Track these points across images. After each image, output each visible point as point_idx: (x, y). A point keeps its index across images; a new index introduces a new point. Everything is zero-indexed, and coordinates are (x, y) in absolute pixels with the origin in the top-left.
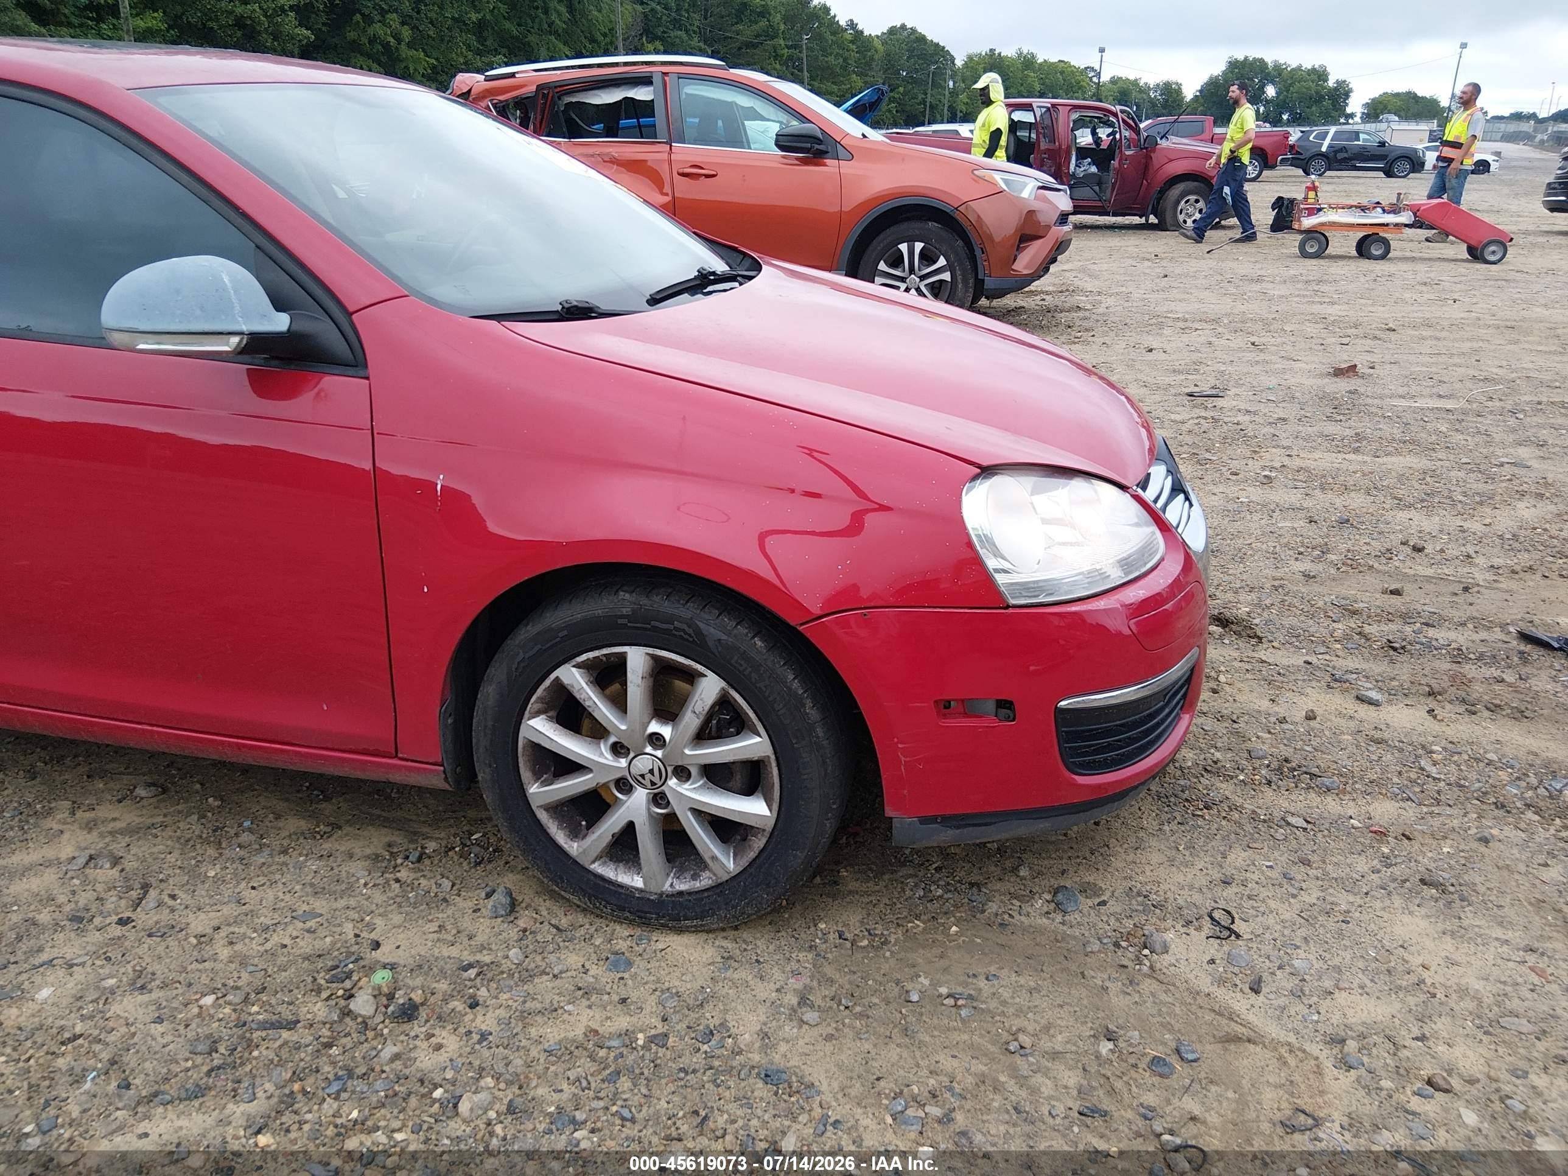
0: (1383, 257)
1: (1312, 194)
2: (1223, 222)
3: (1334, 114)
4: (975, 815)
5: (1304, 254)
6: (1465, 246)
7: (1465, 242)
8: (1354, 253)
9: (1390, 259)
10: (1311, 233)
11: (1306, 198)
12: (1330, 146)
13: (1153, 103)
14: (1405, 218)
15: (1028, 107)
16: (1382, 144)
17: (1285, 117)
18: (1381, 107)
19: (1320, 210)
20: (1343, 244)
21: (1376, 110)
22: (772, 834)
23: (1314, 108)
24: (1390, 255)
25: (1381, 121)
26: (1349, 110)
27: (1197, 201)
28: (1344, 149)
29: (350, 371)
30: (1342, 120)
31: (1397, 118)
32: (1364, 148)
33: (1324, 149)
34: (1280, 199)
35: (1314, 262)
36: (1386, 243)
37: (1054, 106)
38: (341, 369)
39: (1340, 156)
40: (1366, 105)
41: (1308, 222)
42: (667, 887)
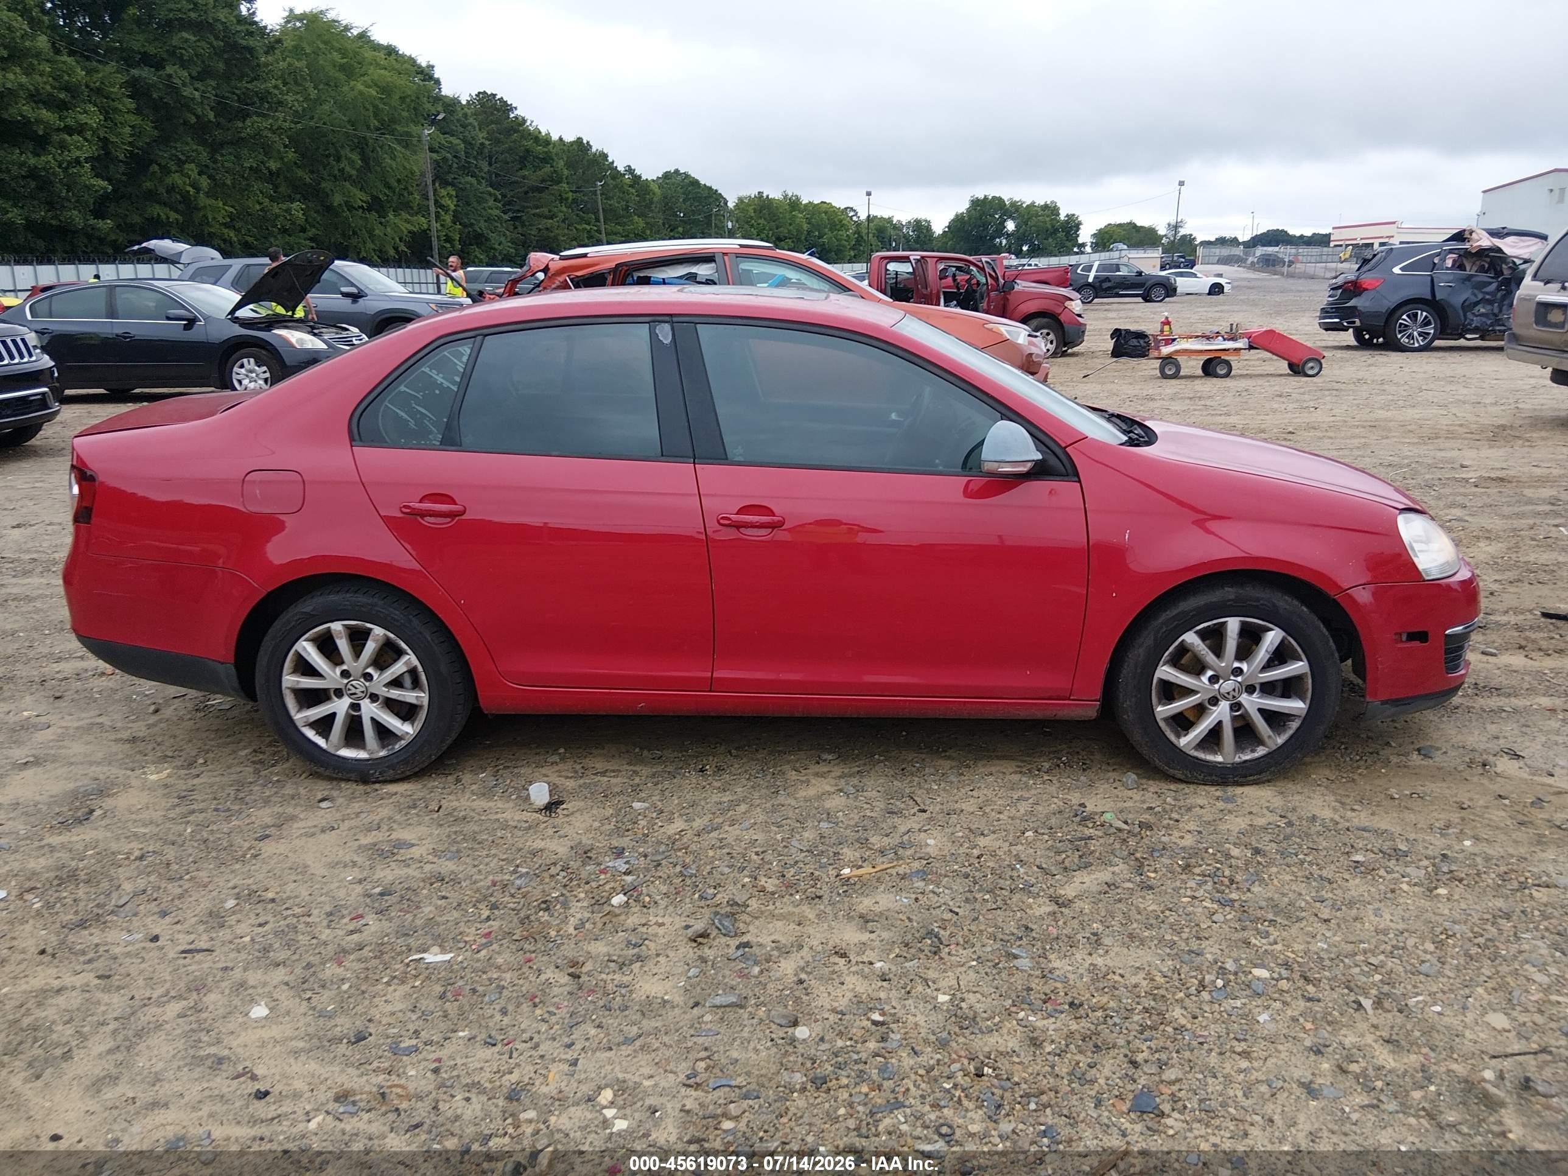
0: (1227, 375)
1: (1166, 328)
2: (1070, 351)
3: (1068, 244)
4: (1403, 699)
5: (1164, 376)
6: (1285, 364)
7: (1284, 359)
8: (1200, 372)
9: (1234, 376)
10: (1168, 360)
11: (1162, 331)
12: (1096, 277)
13: (906, 237)
14: (1241, 344)
15: (905, 259)
16: (1140, 274)
17: (1025, 248)
18: (1107, 236)
19: (1174, 340)
20: (1192, 366)
21: (1105, 239)
22: (1305, 718)
23: (1050, 240)
24: (1233, 373)
25: (1112, 250)
26: (1080, 241)
27: (1048, 334)
28: (1107, 279)
29: (1066, 478)
30: (1075, 249)
31: (1125, 247)
32: (1124, 277)
33: (1090, 280)
34: (1116, 330)
35: (1173, 382)
36: (1228, 363)
37: (923, 257)
38: (1058, 478)
39: (1105, 285)
40: (1094, 235)
41: (1166, 350)
42: (1237, 759)
